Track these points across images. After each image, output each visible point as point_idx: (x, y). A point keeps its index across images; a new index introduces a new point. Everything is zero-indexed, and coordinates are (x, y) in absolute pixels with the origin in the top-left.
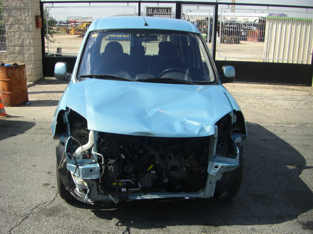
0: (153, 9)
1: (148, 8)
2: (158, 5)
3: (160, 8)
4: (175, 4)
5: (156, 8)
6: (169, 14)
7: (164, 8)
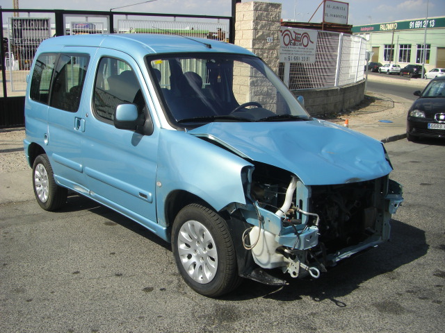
0: (22, 21)
1: (13, 20)
2: (29, 15)
3: (32, 20)
4: (54, 14)
5: (27, 20)
6: (47, 29)
7: (38, 20)
